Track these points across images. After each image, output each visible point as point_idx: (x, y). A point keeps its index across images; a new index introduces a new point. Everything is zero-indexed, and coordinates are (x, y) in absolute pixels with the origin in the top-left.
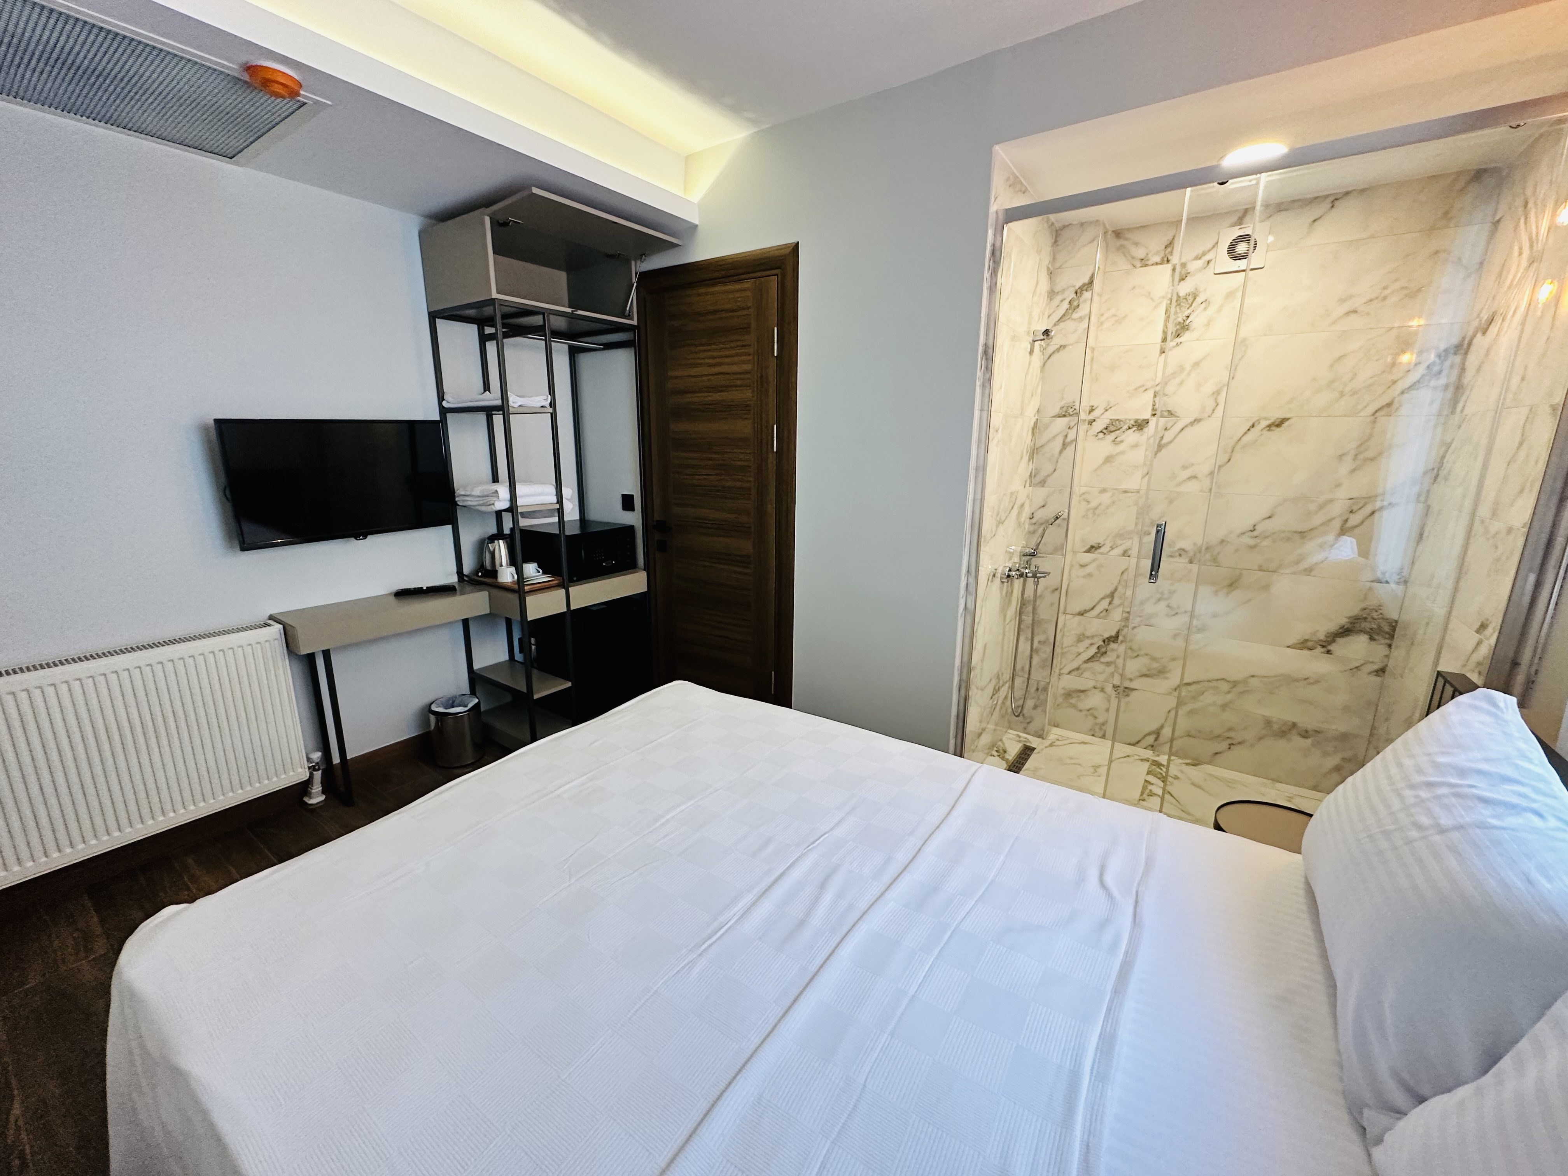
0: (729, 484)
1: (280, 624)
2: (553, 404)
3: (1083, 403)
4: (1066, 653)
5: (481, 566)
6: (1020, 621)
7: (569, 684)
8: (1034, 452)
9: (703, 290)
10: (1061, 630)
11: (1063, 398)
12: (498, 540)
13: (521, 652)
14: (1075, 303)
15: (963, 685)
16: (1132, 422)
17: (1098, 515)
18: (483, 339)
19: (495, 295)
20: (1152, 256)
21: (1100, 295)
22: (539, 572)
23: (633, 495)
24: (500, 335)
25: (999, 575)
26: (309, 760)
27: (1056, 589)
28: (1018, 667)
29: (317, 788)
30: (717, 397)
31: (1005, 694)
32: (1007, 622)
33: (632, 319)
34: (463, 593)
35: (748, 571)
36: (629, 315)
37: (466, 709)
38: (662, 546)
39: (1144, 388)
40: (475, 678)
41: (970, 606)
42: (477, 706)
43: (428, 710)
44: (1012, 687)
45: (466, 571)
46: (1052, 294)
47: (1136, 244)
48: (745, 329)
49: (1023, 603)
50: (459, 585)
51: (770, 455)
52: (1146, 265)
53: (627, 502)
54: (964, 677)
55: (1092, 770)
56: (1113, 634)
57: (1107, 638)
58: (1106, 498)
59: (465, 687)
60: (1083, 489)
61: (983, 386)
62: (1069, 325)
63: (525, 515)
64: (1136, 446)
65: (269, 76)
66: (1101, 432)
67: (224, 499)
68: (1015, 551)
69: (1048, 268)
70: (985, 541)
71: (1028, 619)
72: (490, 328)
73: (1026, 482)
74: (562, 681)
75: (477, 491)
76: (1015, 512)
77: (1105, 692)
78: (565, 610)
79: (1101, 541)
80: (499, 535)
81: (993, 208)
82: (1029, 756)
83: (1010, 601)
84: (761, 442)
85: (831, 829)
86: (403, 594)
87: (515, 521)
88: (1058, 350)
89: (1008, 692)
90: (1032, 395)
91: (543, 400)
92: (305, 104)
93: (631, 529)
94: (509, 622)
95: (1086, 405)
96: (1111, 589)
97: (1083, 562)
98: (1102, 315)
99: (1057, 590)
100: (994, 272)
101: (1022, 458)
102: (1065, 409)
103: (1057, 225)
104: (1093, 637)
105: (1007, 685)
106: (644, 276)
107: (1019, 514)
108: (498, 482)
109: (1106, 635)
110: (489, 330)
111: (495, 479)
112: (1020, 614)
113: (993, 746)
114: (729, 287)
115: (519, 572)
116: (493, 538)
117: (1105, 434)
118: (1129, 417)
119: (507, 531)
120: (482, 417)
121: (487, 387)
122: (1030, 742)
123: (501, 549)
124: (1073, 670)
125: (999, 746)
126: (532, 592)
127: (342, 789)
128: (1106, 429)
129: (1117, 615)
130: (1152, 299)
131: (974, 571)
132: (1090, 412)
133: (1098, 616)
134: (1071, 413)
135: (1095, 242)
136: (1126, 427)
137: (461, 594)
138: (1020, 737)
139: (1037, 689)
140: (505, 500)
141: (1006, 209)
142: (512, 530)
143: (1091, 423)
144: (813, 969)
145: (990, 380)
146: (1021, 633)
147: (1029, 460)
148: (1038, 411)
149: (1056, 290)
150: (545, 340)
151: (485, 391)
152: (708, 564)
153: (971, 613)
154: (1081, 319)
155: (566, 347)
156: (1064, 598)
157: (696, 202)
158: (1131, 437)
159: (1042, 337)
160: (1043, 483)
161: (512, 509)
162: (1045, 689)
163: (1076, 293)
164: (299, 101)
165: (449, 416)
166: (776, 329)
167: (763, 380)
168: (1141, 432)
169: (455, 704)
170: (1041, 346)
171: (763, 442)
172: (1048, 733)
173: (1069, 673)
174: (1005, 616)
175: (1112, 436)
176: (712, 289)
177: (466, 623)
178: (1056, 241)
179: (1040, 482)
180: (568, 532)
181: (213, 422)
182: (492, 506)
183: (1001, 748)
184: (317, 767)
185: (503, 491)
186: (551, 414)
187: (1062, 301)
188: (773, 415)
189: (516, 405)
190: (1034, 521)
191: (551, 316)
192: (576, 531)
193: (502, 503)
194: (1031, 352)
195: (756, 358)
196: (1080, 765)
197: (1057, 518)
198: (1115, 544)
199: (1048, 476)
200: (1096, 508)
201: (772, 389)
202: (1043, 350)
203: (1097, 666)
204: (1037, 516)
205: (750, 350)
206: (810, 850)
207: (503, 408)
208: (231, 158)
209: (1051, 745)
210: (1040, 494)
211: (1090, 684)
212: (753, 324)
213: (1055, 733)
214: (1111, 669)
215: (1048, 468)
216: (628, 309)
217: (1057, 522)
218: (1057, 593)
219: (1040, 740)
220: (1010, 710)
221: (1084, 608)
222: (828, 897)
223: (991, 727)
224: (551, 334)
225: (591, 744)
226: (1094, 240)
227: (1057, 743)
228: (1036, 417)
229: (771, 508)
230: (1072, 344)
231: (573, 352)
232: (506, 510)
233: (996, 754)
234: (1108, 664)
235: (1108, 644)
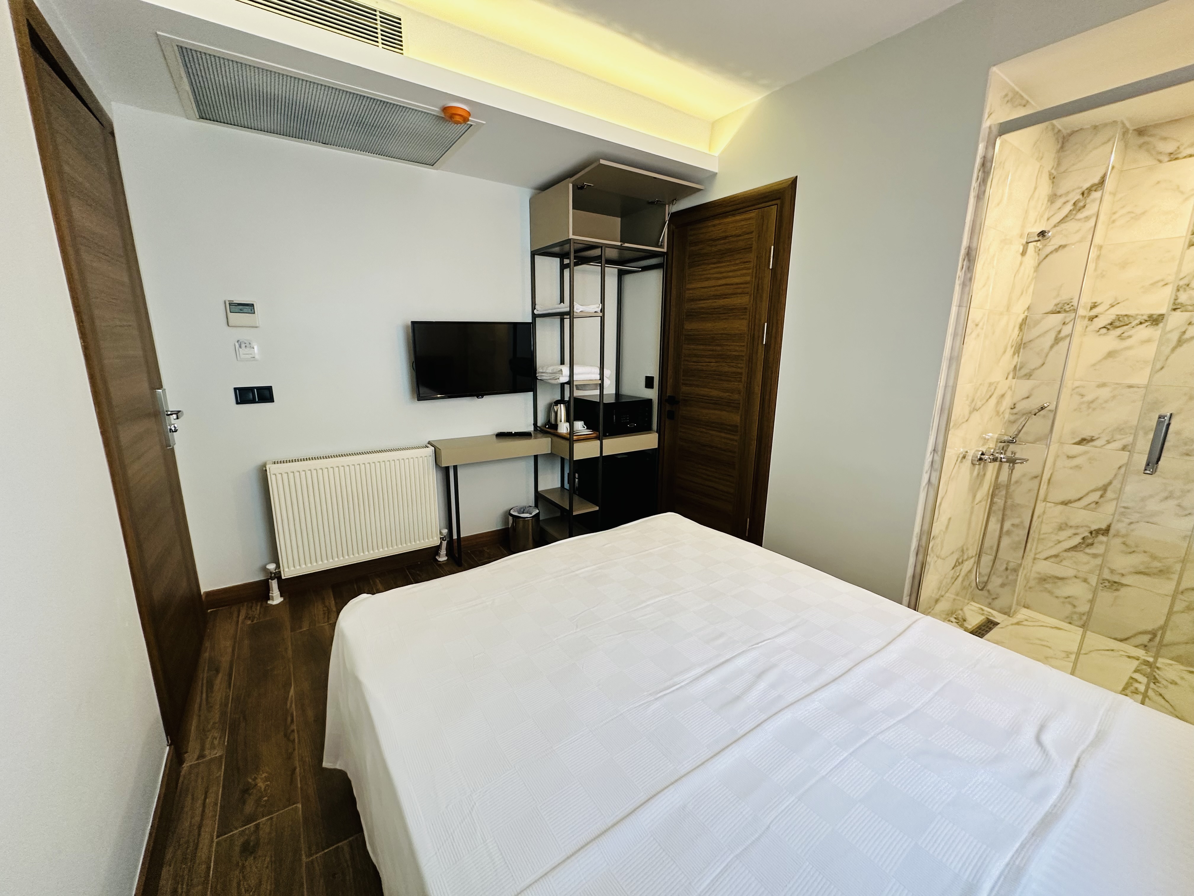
0: (726, 369)
1: (433, 447)
2: (603, 310)
3: (1083, 300)
4: (1043, 539)
5: (548, 422)
6: (992, 503)
7: (597, 508)
8: (1020, 347)
9: (716, 222)
10: (1039, 517)
11: (1058, 295)
12: (560, 404)
13: (568, 483)
14: (1081, 204)
15: (921, 550)
16: (1145, 317)
17: (1094, 409)
18: (563, 267)
19: (571, 236)
20: (1185, 149)
21: (1114, 194)
22: (584, 427)
23: (653, 377)
24: (572, 264)
25: (969, 458)
26: (441, 533)
27: (1036, 477)
28: (987, 544)
29: (443, 552)
30: (721, 302)
31: (969, 568)
32: (976, 503)
33: (663, 248)
34: (536, 438)
35: (735, 438)
36: (661, 245)
37: (531, 516)
38: (671, 415)
39: (1163, 283)
40: (539, 497)
41: (934, 480)
42: (537, 515)
43: (508, 513)
44: (978, 562)
45: (539, 424)
46: (1053, 198)
47: (1165, 139)
48: (748, 249)
49: (996, 487)
50: (534, 433)
51: (760, 346)
52: (1176, 159)
53: (649, 382)
54: (923, 543)
55: (1064, 655)
56: (1104, 526)
57: (1095, 530)
58: (1105, 393)
59: (532, 502)
60: (1077, 384)
61: (964, 285)
62: (1071, 226)
63: (579, 387)
64: (1148, 341)
65: (454, 112)
66: (1104, 327)
67: (412, 369)
68: (992, 437)
69: (1050, 174)
70: (955, 425)
71: (1000, 502)
72: (567, 260)
73: (1008, 374)
74: (594, 506)
75: (550, 370)
76: (993, 401)
77: (1088, 583)
78: (599, 456)
79: (1095, 434)
80: (561, 401)
81: (987, 123)
82: (991, 629)
83: (981, 484)
84: (754, 337)
85: (773, 638)
86: (501, 435)
87: (571, 392)
88: (1056, 250)
89: (973, 565)
90: (1022, 294)
91: (597, 307)
92: (472, 125)
93: (650, 401)
94: (563, 460)
95: (1086, 300)
96: (1106, 481)
97: (1071, 454)
98: (1114, 213)
99: (1038, 477)
100: (984, 181)
101: (1005, 352)
102: (1059, 306)
103: (1065, 132)
104: (1077, 527)
105: (972, 560)
106: (674, 215)
107: (998, 403)
108: (564, 364)
109: (1094, 527)
110: (566, 261)
111: (562, 363)
112: (993, 496)
113: (952, 613)
114: (738, 218)
115: (572, 427)
116: (557, 403)
117: (1108, 329)
118: (1143, 312)
119: (567, 398)
120: (557, 320)
121: (562, 300)
122: (994, 617)
123: (562, 410)
124: (1051, 557)
125: (959, 614)
126: (578, 440)
127: (457, 555)
128: (1111, 324)
129: (1109, 508)
130: (1182, 193)
131: (940, 450)
132: (1091, 309)
133: (1085, 508)
134: (1068, 310)
135: (1111, 143)
136: (1137, 322)
137: (534, 439)
138: (983, 610)
139: (1007, 569)
140: (566, 376)
141: (1001, 123)
142: (570, 398)
143: (1091, 319)
144: (741, 732)
145: (971, 279)
146: (992, 514)
147: (1014, 354)
148: (1028, 308)
149: (1059, 194)
150: (601, 266)
151: (561, 303)
152: (704, 430)
153: (934, 487)
154: (1087, 218)
155: (616, 270)
156: (1045, 487)
157: (717, 156)
158: (1145, 332)
159: (1037, 239)
160: (1028, 376)
161: (570, 382)
162: (1016, 570)
163: (1083, 194)
164: (468, 124)
165: (537, 319)
166: (773, 247)
167: (758, 288)
168: (1156, 327)
169: (525, 512)
170: (1035, 247)
171: (755, 338)
172: (1015, 612)
173: (1046, 559)
174: (974, 497)
175: (1119, 331)
176: (721, 221)
177: (536, 457)
178: (1062, 147)
179: (1026, 375)
180: (606, 401)
181: (410, 323)
182: (558, 380)
183: (960, 616)
184: (444, 539)
185: (566, 370)
186: (601, 317)
187: (1065, 203)
188: (764, 315)
189: (578, 311)
190: (1015, 411)
191: (607, 248)
192: (613, 400)
193: (564, 379)
194: (1024, 253)
195: (755, 271)
196: (1050, 648)
197: (1042, 408)
198: (1112, 438)
199: (1036, 369)
200: (1092, 402)
201: (766, 296)
202: (1038, 251)
203: (1080, 556)
204: (1019, 407)
205: (751, 265)
206: (753, 648)
207: (570, 313)
208: (433, 165)
209: (1018, 624)
210: (1025, 386)
211: (1070, 573)
212: (755, 246)
213: (1023, 614)
214: (1098, 561)
215: (1035, 362)
216: (661, 240)
217: (1042, 412)
218: (1036, 481)
219: (1006, 616)
220: (974, 584)
221: (1070, 498)
222: (762, 685)
223: (950, 595)
224: (606, 262)
225: (604, 545)
226: (1109, 140)
227: (1025, 623)
228: (1026, 314)
229: (757, 390)
230: (1073, 244)
231: (621, 274)
232: (566, 383)
233: (954, 620)
234: (1095, 556)
235: (1097, 536)
